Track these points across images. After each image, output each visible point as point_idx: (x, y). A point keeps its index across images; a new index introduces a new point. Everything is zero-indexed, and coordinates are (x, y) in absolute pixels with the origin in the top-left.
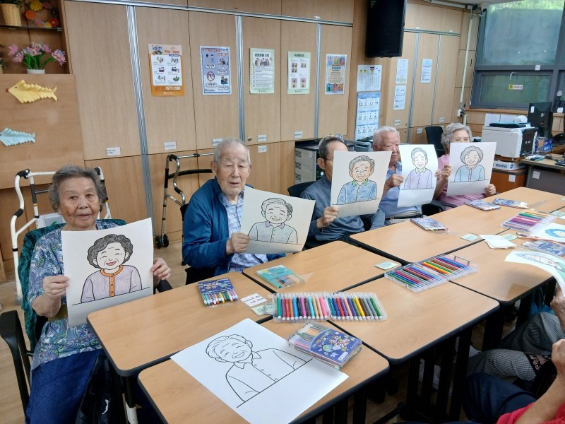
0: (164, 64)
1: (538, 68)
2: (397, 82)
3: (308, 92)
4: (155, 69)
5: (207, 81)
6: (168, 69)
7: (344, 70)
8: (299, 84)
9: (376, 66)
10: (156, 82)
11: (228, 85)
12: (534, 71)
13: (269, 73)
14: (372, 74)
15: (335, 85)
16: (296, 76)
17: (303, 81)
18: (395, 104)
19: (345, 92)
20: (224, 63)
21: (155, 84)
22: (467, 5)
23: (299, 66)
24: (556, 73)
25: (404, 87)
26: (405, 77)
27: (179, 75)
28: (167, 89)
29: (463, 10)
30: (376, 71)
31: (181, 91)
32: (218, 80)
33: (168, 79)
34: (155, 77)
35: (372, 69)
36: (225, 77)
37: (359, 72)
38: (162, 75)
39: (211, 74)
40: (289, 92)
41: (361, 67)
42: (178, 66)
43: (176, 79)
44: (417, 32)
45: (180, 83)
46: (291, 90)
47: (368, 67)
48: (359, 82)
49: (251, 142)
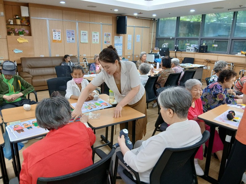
0: (56, 34)
1: (171, 38)
2: (128, 41)
3: (99, 43)
4: (54, 35)
5: (68, 39)
6: (57, 35)
7: (110, 38)
8: (96, 41)
9: (120, 37)
11: (74, 40)
13: (86, 37)
14: (119, 39)
15: (107, 41)
16: (95, 38)
18: (128, 48)
19: (111, 43)
20: (73, 34)
21: (53, 39)
22: (151, 19)
23: (96, 36)
24: (175, 40)
25: (131, 43)
26: (131, 40)
27: (60, 37)
28: (57, 41)
29: (150, 20)
31: (60, 42)
32: (71, 39)
33: (57, 38)
34: (54, 37)
35: (119, 37)
36: (73, 38)
37: (115, 38)
38: (56, 37)
39: (69, 37)
40: (93, 43)
41: (116, 37)
42: (60, 35)
43: (59, 38)
44: (134, 27)
45: (60, 39)
46: (93, 42)
47: (118, 37)
48: (115, 41)
49: (81, 56)
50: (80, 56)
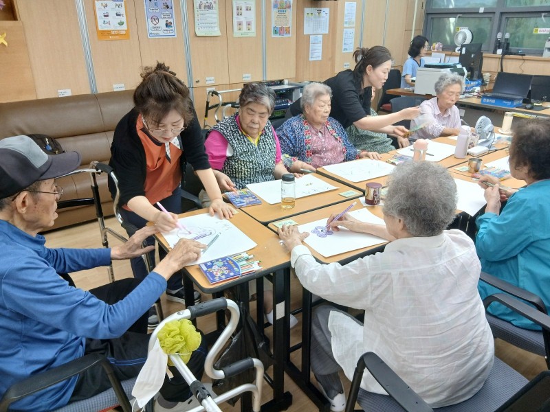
0: (108, 10)
1: (482, 10)
2: (345, 26)
3: (254, 35)
4: (100, 14)
5: (151, 25)
6: (112, 14)
7: (290, 14)
8: (244, 26)
9: (323, 9)
10: (102, 27)
11: (173, 28)
12: (478, 13)
13: (213, 16)
14: (319, 16)
15: (282, 28)
16: (242, 19)
17: (249, 24)
18: (344, 47)
19: (292, 36)
20: (168, 7)
21: (100, 29)
23: (244, 9)
24: (497, 15)
25: (353, 30)
26: (354, 19)
27: (124, 19)
28: (113, 33)
30: (323, 14)
31: (126, 35)
32: (162, 23)
33: (113, 24)
34: (100, 22)
35: (319, 12)
36: (169, 21)
37: (305, 15)
38: (107, 20)
39: (155, 18)
40: (235, 35)
41: (307, 10)
42: (122, 11)
43: (121, 24)
45: (125, 27)
46: (237, 33)
47: (314, 10)
48: (306, 25)
49: (199, 85)
50: (195, 85)
